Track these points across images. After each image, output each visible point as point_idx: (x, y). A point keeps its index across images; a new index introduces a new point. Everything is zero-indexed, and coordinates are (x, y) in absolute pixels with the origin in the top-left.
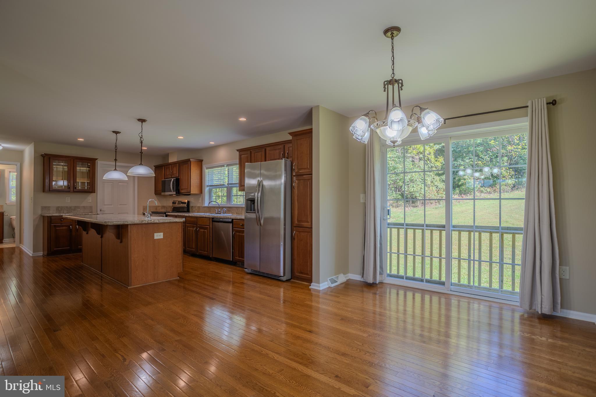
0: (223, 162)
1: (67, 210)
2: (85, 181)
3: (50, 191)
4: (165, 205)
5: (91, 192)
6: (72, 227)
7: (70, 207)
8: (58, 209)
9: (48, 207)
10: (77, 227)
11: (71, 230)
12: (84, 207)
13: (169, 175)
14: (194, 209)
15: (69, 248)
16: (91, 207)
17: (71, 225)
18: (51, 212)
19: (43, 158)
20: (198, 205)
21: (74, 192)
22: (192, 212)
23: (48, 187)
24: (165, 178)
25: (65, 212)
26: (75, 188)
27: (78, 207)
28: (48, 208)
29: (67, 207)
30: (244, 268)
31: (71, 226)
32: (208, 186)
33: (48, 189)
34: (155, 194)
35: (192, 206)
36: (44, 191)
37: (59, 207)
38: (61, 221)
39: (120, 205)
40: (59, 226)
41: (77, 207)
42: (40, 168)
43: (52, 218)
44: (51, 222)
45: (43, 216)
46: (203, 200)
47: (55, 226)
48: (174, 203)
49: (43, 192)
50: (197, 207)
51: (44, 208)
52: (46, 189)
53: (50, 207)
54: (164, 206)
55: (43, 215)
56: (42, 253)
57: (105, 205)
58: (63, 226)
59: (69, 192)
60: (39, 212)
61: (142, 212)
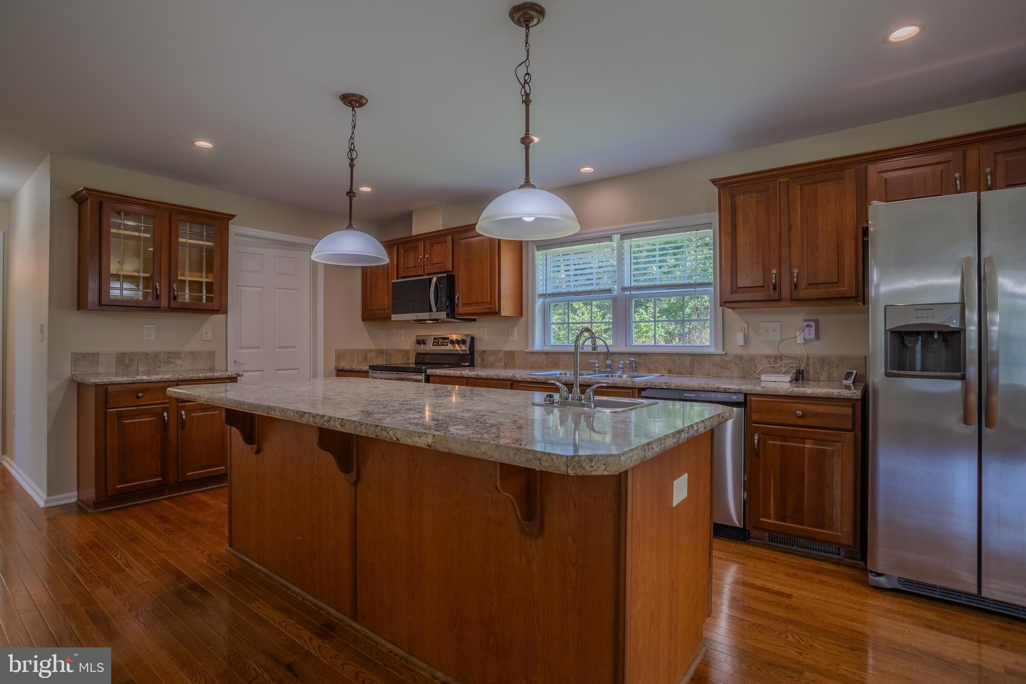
0: (610, 228)
1: (148, 364)
2: (200, 279)
3: (100, 304)
4: (384, 347)
5: (216, 312)
6: (168, 416)
7: (156, 355)
8: (123, 360)
9: (94, 354)
10: (182, 415)
11: (165, 426)
12: (193, 354)
13: (413, 269)
14: (491, 359)
15: (161, 479)
16: (211, 355)
17: (167, 409)
18: (102, 369)
19: (77, 205)
20: (508, 348)
21: (171, 309)
22: (484, 366)
23: (97, 295)
24: (401, 275)
25: (141, 369)
26: (175, 298)
27: (178, 355)
28: (93, 358)
29: (147, 354)
30: (865, 570)
31: (165, 414)
32: (541, 296)
33: (97, 300)
34: (363, 320)
35: (484, 352)
36: (81, 304)
37: (124, 354)
38: (138, 398)
39: (280, 347)
40: (132, 415)
41: (175, 353)
42: (70, 236)
43: (109, 388)
44: (106, 402)
45: (78, 383)
46: (528, 334)
47: (119, 415)
48: (419, 342)
49: (78, 309)
50: (502, 353)
51: (79, 358)
52: (89, 299)
53: (98, 354)
54: (381, 350)
55: (79, 381)
56: (76, 493)
57: (242, 348)
58: (142, 414)
59: (156, 309)
60: (67, 371)
61: (334, 365)
